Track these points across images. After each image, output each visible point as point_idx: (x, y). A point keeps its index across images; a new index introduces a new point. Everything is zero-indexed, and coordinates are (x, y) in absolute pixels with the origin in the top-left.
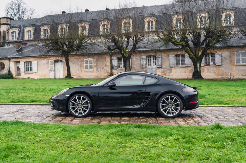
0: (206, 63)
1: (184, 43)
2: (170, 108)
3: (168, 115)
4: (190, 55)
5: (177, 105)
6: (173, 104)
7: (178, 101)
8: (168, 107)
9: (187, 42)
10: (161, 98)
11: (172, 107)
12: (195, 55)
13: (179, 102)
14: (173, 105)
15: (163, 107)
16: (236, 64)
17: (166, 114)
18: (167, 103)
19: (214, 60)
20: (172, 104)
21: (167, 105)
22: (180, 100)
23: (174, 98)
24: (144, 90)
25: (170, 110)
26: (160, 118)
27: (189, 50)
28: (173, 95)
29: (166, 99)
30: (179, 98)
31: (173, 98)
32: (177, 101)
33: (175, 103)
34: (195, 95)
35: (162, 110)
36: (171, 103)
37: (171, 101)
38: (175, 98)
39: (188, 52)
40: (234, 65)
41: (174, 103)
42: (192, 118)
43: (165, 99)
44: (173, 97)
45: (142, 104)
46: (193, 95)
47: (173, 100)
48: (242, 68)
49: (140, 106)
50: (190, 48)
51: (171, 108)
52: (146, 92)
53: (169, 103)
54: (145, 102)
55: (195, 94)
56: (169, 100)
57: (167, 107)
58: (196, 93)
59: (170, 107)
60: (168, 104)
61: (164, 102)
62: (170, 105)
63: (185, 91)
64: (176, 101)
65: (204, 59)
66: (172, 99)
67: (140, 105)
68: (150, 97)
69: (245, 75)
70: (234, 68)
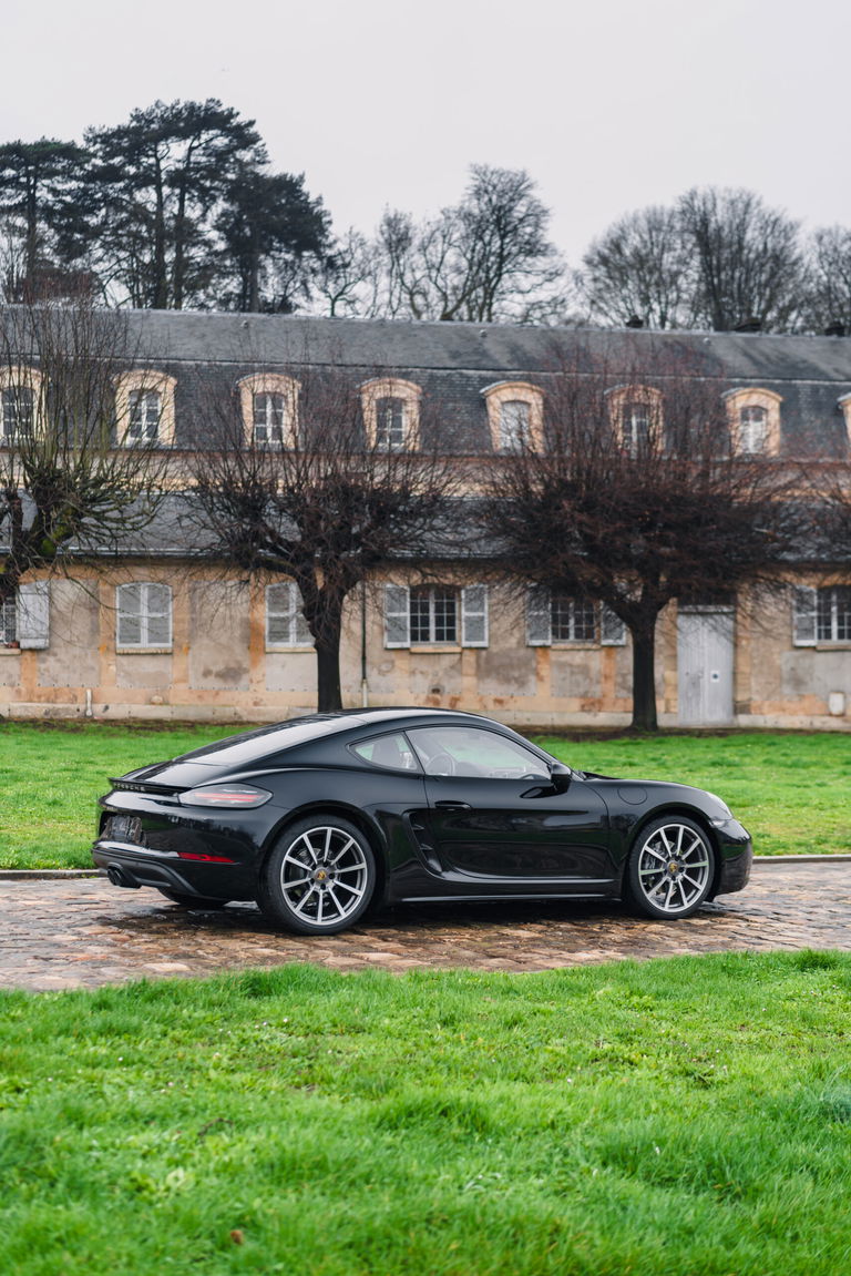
16: (119, 645)
19: (8, 623)
40: (110, 650)
48: (149, 666)
69: (165, 703)
70: (112, 667)
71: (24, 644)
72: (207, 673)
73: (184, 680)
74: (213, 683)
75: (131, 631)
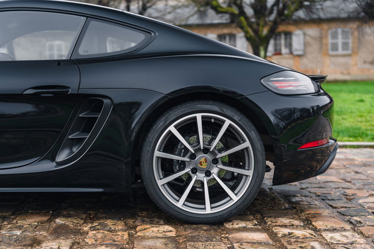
0: (276, 50)
1: (235, 10)
2: (201, 176)
3: (194, 210)
4: (246, 32)
5: (238, 160)
6: (219, 156)
7: (244, 141)
8: (194, 171)
9: (240, 8)
10: (160, 124)
11: (215, 171)
12: (256, 32)
13: (247, 144)
14: (215, 161)
15: (167, 167)
16: (331, 53)
17: (181, 204)
18: (187, 150)
19: (289, 45)
20: (213, 153)
21: (186, 159)
22: (254, 134)
23: (224, 122)
24: (73, 82)
25: (202, 183)
26: (151, 223)
27: (245, 23)
28: (216, 108)
29: (181, 129)
30: (248, 125)
31: (219, 124)
32: (238, 140)
33: (227, 148)
34: (319, 108)
35: (161, 182)
36: (206, 151)
37: (209, 137)
38: (228, 122)
39: (242, 28)
40: (327, 54)
41: (220, 151)
42: (308, 223)
43: (176, 127)
44: (216, 119)
45: (62, 156)
46: (313, 108)
47: (218, 131)
48: (342, 60)
49: (54, 164)
50: (247, 18)
51: (208, 173)
52: (81, 92)
53: (198, 150)
54: (78, 141)
55: (321, 105)
56: (196, 132)
57: (187, 170)
58: (325, 100)
59: (202, 171)
60: (193, 157)
61: (171, 144)
62: (201, 157)
63: (276, 88)
64: (231, 137)
65: (272, 42)
66: (212, 127)
67: (53, 159)
68: (104, 119)
69: (348, 74)
70: (328, 61)
71: (295, 53)
72: (365, 62)
73: (356, 65)
74: (367, 66)
75: (335, 47)
